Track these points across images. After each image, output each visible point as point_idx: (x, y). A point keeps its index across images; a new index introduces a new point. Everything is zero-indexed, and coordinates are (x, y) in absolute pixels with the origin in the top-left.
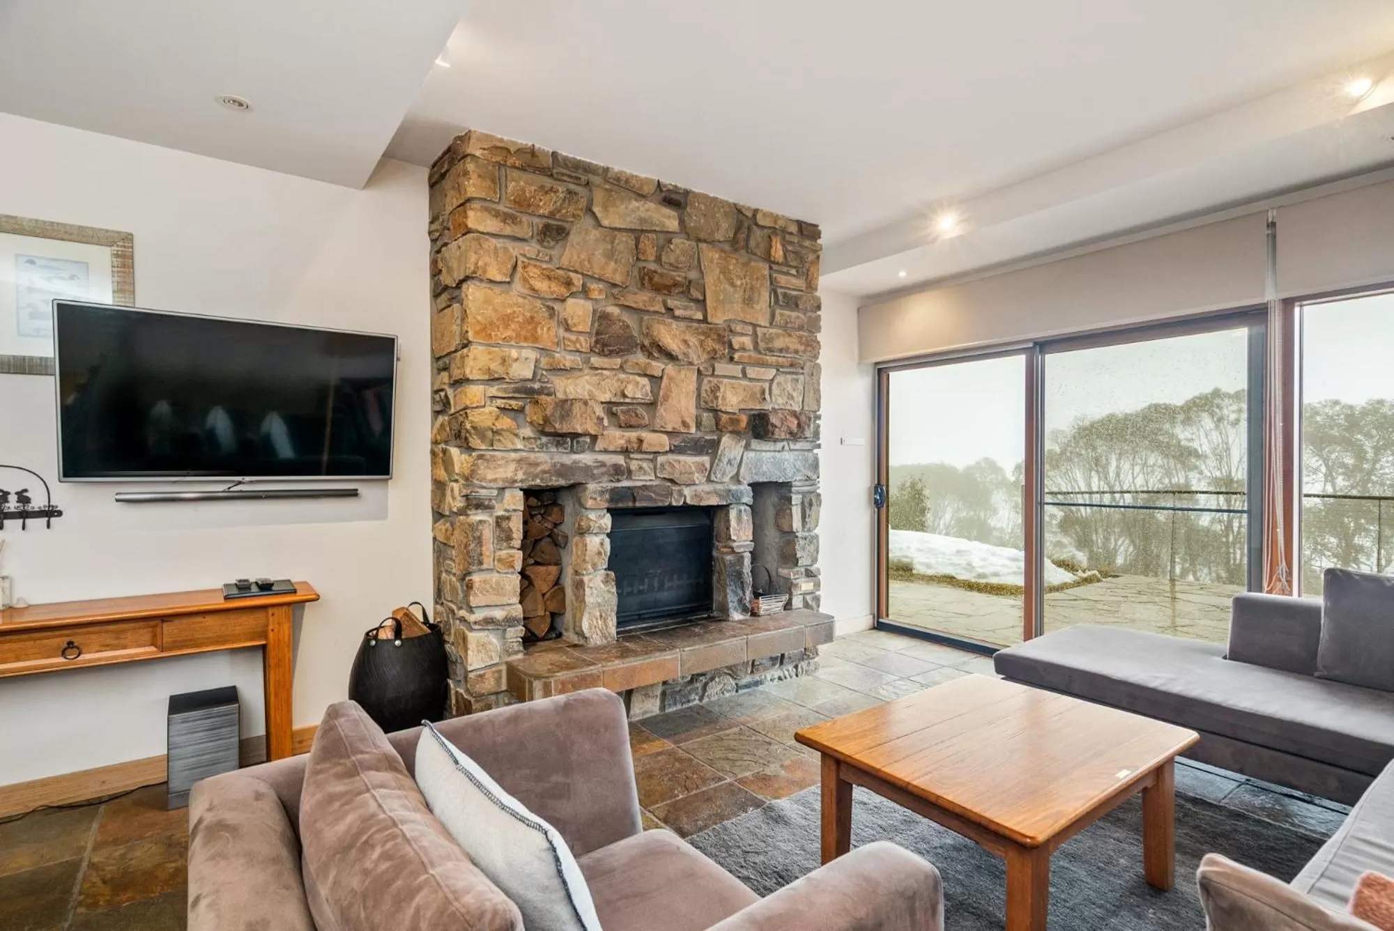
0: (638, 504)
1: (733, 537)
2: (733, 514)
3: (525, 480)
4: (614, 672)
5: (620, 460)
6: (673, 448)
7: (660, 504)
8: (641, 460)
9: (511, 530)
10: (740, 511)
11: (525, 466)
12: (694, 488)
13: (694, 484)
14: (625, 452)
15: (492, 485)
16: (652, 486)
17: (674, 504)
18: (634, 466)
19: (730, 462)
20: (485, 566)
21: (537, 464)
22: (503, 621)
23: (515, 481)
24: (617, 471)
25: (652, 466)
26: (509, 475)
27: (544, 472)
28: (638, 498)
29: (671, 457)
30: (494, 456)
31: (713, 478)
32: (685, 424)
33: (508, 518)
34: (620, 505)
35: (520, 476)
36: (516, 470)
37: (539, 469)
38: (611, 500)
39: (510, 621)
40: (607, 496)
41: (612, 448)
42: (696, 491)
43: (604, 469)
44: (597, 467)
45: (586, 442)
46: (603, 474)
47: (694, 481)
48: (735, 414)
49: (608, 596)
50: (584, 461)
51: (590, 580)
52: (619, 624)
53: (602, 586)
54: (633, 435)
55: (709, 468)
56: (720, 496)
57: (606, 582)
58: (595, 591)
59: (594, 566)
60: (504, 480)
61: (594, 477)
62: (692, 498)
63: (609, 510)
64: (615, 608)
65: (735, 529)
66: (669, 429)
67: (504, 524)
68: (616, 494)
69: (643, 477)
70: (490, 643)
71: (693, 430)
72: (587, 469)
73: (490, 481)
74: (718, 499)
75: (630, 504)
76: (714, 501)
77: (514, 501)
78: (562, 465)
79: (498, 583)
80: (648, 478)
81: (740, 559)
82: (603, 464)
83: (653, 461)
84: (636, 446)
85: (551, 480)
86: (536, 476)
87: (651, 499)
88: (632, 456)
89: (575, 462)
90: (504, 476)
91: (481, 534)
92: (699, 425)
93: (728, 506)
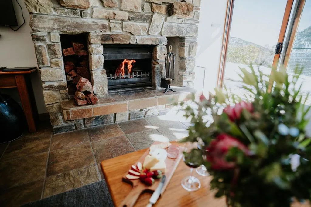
0: (115, 42)
1: (158, 58)
2: (158, 48)
3: (59, 28)
4: (99, 108)
5: (106, 22)
6: (130, 18)
7: (125, 43)
8: (116, 23)
9: (55, 51)
10: (162, 48)
11: (58, 23)
12: (140, 37)
13: (141, 35)
14: (108, 19)
15: (42, 30)
16: (120, 35)
17: (131, 43)
18: (112, 25)
19: (157, 26)
20: (45, 65)
21: (64, 22)
22: (58, 87)
23: (54, 29)
24: (104, 27)
25: (121, 26)
26: (51, 26)
27: (68, 26)
28: (114, 39)
29: (130, 22)
30: (42, 17)
31: (149, 33)
32: (135, 7)
33: (53, 45)
34: (107, 42)
35: (56, 26)
36: (54, 24)
37: (65, 24)
38: (102, 40)
39: (60, 87)
40: (100, 38)
41: (100, 16)
42: (141, 38)
43: (97, 26)
44: (94, 25)
45: (87, 13)
46: (97, 28)
47: (140, 33)
48: (161, 5)
49: (103, 79)
50: (88, 22)
51: (95, 72)
52: (109, 90)
53: (100, 75)
54: (111, 11)
55: (148, 29)
56: (153, 41)
57: (102, 73)
58: (98, 77)
59: (97, 67)
60: (48, 28)
61: (92, 29)
62: (140, 41)
63: (102, 45)
64: (107, 84)
65: (159, 55)
66: (129, 10)
67: (52, 48)
68: (105, 38)
69: (116, 30)
70: (54, 95)
71: (140, 11)
72: (89, 25)
73: (41, 28)
74: (151, 42)
75: (111, 42)
76: (149, 43)
77: (56, 38)
78: (77, 23)
79: (52, 72)
80: (118, 31)
81: (162, 67)
82: (97, 24)
83: (122, 23)
84: (112, 16)
85: (72, 29)
86: (64, 27)
87: (120, 40)
88: (111, 21)
89: (83, 22)
90: (48, 26)
91: (41, 51)
92: (143, 9)
93: (156, 45)
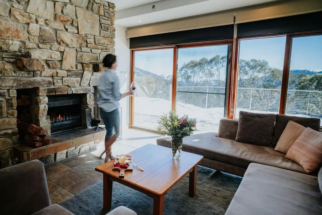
0: (57, 94)
1: (88, 103)
2: (88, 96)
3: (17, 86)
4: (51, 148)
5: (51, 79)
6: (68, 75)
7: (64, 93)
8: (57, 79)
9: (12, 103)
10: (90, 95)
11: (16, 82)
12: (75, 88)
13: (75, 87)
14: (52, 77)
15: (4, 88)
16: (61, 88)
17: (69, 93)
18: (55, 81)
19: (87, 79)
20: (4, 116)
21: (21, 81)
22: (11, 133)
23: (13, 87)
24: (50, 83)
25: (61, 81)
26: (11, 85)
27: (23, 83)
28: (57, 92)
29: (68, 78)
30: (5, 78)
31: (81, 85)
32: (72, 67)
33: (11, 99)
34: (51, 94)
35: (15, 85)
36: (13, 83)
37: (22, 83)
38: (48, 92)
39: (13, 134)
40: (46, 91)
41: (47, 75)
42: (76, 89)
43: (44, 82)
44: (43, 82)
45: (38, 73)
46: (45, 84)
47: (75, 86)
48: (88, 64)
49: (47, 124)
50: (38, 80)
51: (41, 119)
52: (52, 132)
53: (46, 120)
54: (54, 71)
55: (80, 82)
56: (84, 90)
57: (47, 119)
58: (43, 122)
59: (43, 114)
60: (9, 86)
61: (41, 85)
62: (75, 91)
63: (47, 96)
64: (50, 127)
65: (89, 101)
66: (67, 69)
67: (10, 101)
68: (49, 91)
69: (58, 84)
70: (7, 141)
71: (75, 69)
72: (39, 82)
73: (4, 87)
74: (83, 91)
75: (54, 94)
76: (82, 92)
77: (14, 93)
78: (30, 81)
79: (9, 121)
80: (60, 85)
81: (90, 110)
82: (44, 81)
83: (62, 79)
84: (56, 75)
85: (26, 86)
86: (21, 85)
87: (61, 92)
88: (54, 78)
89: (34, 80)
90: (9, 85)
91: (1, 105)
92: (76, 68)
93: (86, 93)
